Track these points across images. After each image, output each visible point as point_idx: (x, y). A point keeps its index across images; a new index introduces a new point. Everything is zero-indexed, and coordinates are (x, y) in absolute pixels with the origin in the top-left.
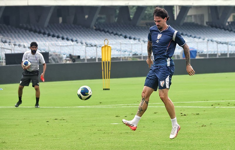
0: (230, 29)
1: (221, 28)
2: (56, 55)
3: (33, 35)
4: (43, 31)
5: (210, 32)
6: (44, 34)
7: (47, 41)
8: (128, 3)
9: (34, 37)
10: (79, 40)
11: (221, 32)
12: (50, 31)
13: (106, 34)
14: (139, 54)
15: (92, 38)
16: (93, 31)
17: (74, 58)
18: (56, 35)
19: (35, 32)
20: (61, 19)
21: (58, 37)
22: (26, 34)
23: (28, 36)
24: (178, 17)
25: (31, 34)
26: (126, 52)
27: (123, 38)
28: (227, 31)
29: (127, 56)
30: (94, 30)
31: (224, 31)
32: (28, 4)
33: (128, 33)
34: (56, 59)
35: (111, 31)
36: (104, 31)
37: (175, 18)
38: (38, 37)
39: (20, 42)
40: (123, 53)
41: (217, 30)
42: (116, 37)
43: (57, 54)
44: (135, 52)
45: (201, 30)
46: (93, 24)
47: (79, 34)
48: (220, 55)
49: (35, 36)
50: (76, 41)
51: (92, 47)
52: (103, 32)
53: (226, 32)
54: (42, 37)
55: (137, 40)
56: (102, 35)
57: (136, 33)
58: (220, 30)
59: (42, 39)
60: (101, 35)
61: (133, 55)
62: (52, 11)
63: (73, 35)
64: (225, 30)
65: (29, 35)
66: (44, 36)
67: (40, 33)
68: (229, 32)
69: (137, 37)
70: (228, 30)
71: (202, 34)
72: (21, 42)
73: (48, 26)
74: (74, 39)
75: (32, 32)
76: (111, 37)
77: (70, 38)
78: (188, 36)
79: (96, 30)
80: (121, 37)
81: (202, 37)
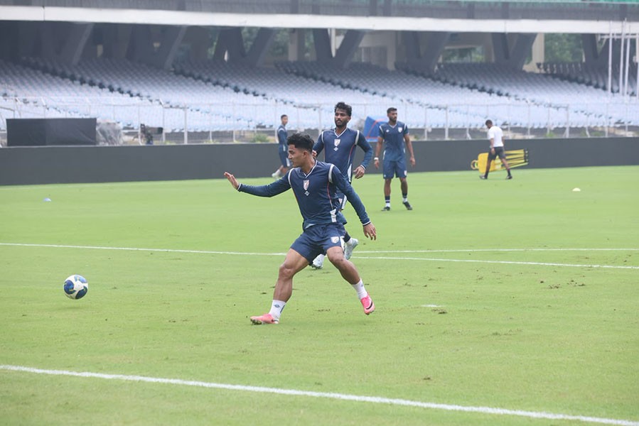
0: (443, 78)
1: (426, 77)
2: (108, 124)
3: (51, 81)
4: (69, 73)
5: (404, 84)
6: (73, 79)
7: (80, 93)
8: (245, 22)
9: (54, 85)
10: (144, 93)
11: (426, 85)
12: (83, 72)
13: (196, 83)
14: (267, 126)
15: (171, 91)
16: (171, 76)
17: (149, 131)
18: (98, 81)
19: (54, 74)
20: (100, 49)
21: (101, 86)
22: (37, 78)
23: (40, 82)
24: (337, 51)
25: (47, 77)
26: (240, 119)
27: (233, 91)
28: (438, 82)
29: (245, 129)
30: (172, 73)
31: (432, 82)
32: (44, 16)
33: (240, 81)
34: (108, 131)
35: (206, 77)
36: (191, 75)
37: (334, 54)
38: (61, 84)
39: (26, 95)
40: (236, 122)
41: (417, 79)
42: (218, 89)
43: (110, 121)
44: (260, 122)
45: (386, 79)
46: (169, 62)
47: (136, 81)
48: (430, 130)
49: (55, 82)
50: (138, 95)
51: (171, 109)
52: (190, 78)
53: (435, 84)
54: (69, 85)
55: (260, 97)
56: (190, 83)
57: (257, 82)
58: (424, 79)
59: (69, 89)
60: (187, 85)
61: (258, 127)
62: (88, 32)
63: (132, 83)
64: (434, 80)
65: (42, 79)
66: (73, 83)
67: (63, 76)
68: (442, 84)
69: (260, 91)
70: (439, 79)
71: (388, 87)
72: (29, 95)
73: (79, 64)
74: (135, 91)
75: (48, 75)
76: (208, 88)
77: (125, 88)
78: (361, 91)
79: (177, 73)
80: (228, 88)
81: (390, 93)
